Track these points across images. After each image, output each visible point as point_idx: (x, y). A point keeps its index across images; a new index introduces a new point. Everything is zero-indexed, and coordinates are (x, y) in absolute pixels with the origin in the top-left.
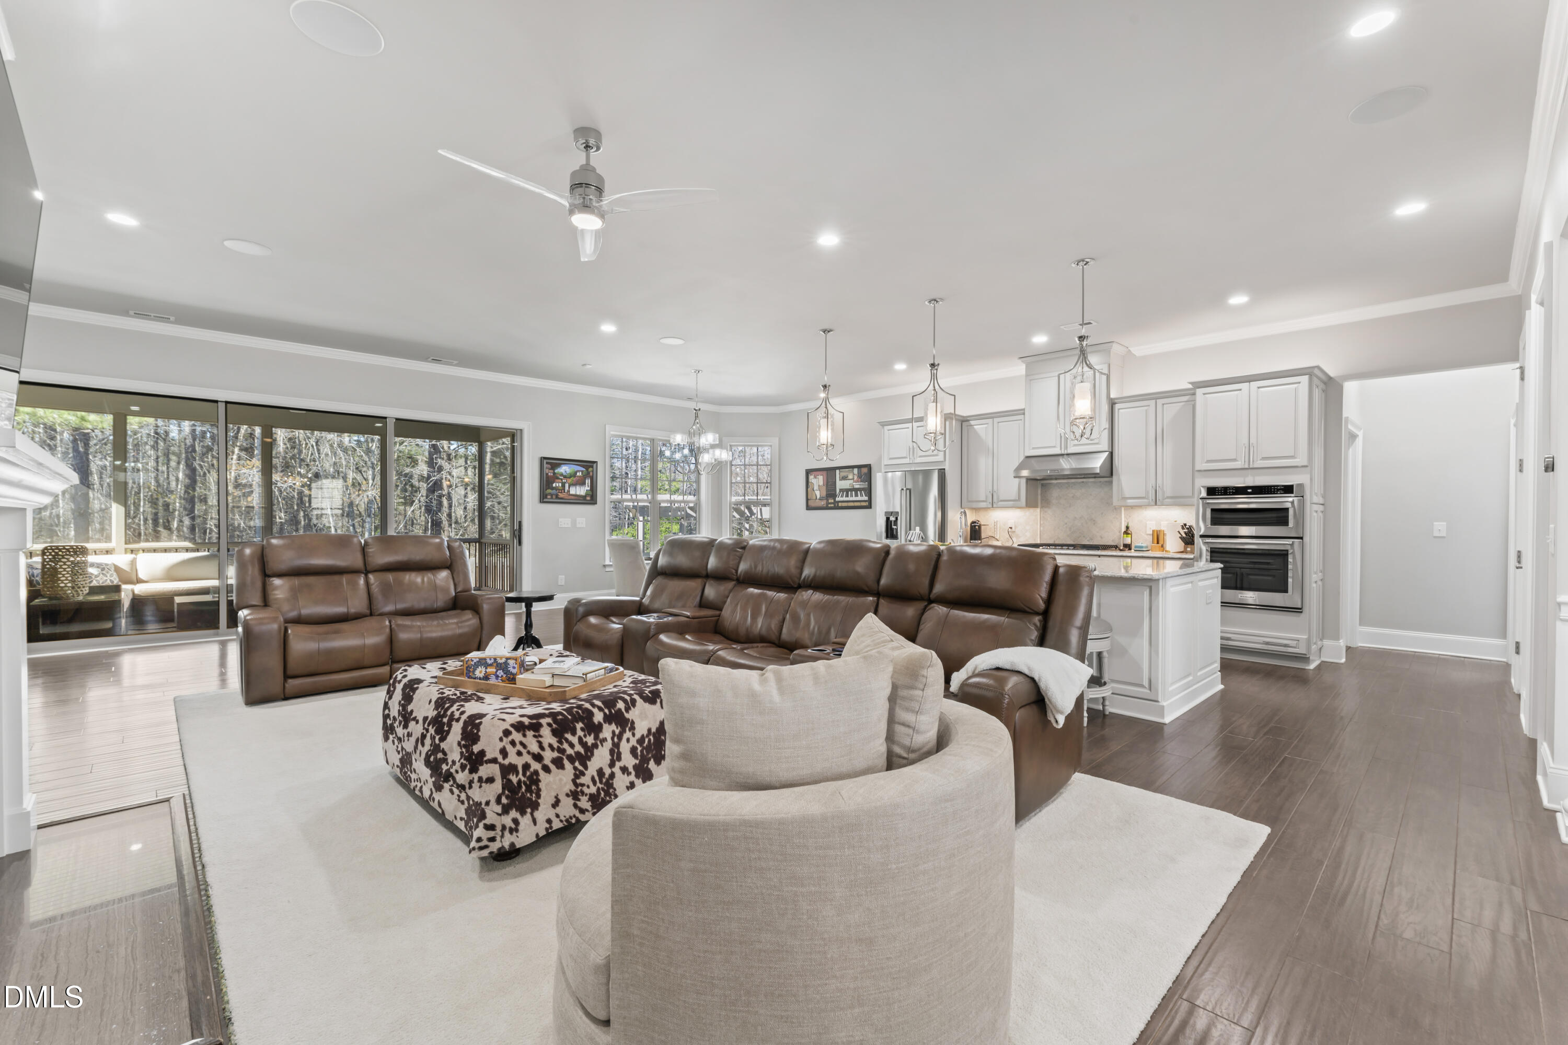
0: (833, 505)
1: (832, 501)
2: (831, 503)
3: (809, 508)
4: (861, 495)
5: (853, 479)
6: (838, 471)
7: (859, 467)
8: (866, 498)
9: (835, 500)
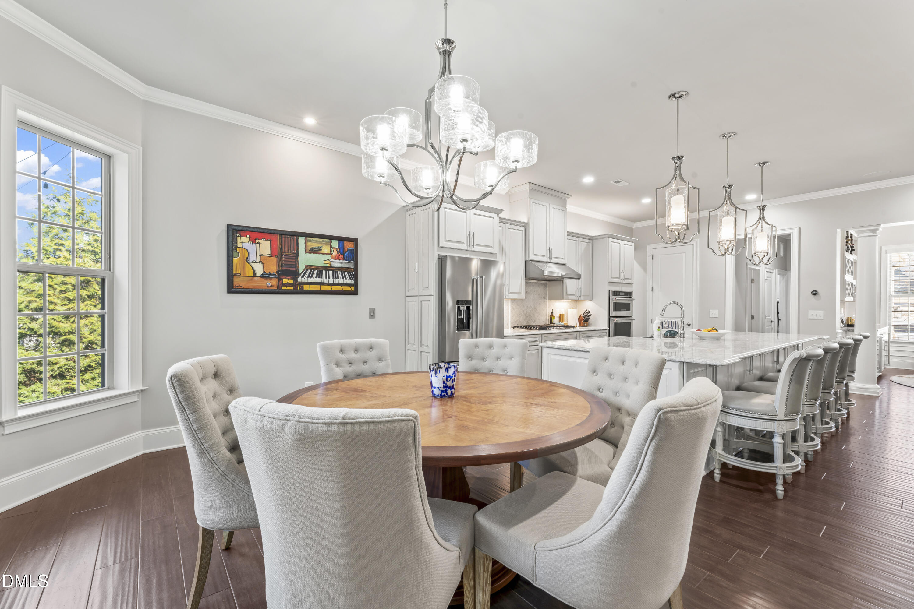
0: (292, 288)
1: (291, 281)
2: (287, 285)
3: (232, 289)
4: (344, 277)
5: (331, 254)
6: (302, 240)
7: (341, 240)
8: (352, 282)
9: (295, 280)
